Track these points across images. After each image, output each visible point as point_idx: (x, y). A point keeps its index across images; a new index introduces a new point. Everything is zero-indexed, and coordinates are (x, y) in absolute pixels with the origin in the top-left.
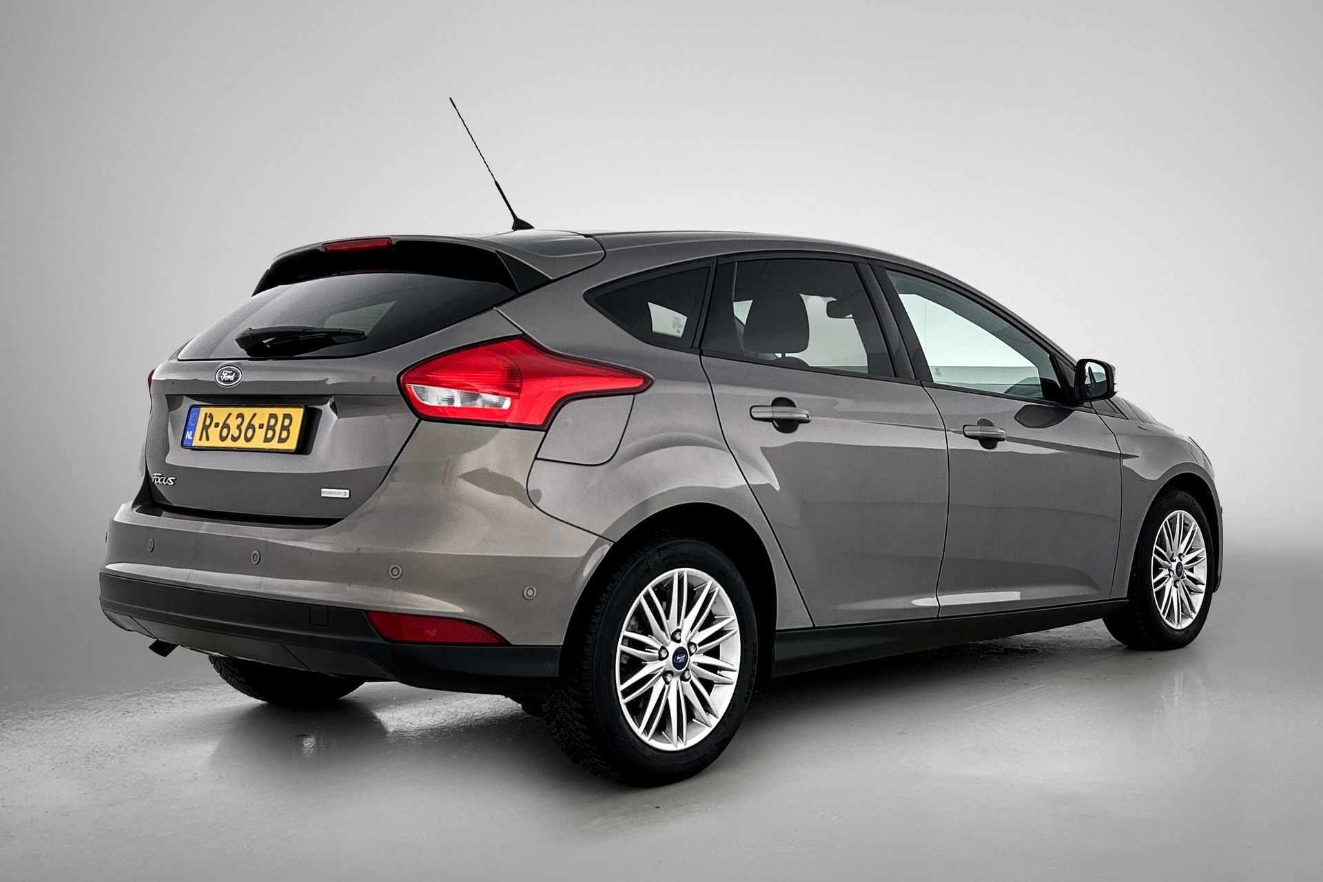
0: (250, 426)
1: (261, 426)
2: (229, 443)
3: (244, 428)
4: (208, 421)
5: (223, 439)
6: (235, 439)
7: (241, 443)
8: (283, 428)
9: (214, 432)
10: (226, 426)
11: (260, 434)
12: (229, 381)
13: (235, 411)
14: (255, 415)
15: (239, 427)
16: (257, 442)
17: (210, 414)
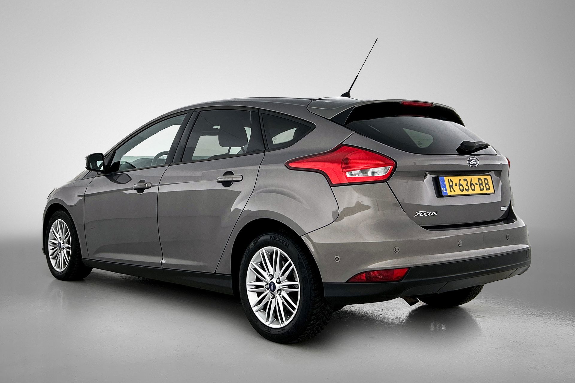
0: (472, 184)
1: (476, 184)
2: (465, 192)
3: (469, 185)
4: (451, 184)
5: (462, 191)
6: (468, 190)
7: (471, 192)
8: (486, 184)
9: (456, 188)
10: (460, 185)
11: (477, 187)
12: (474, 165)
13: (462, 178)
14: (472, 179)
15: (467, 185)
16: (478, 191)
17: (450, 180)
